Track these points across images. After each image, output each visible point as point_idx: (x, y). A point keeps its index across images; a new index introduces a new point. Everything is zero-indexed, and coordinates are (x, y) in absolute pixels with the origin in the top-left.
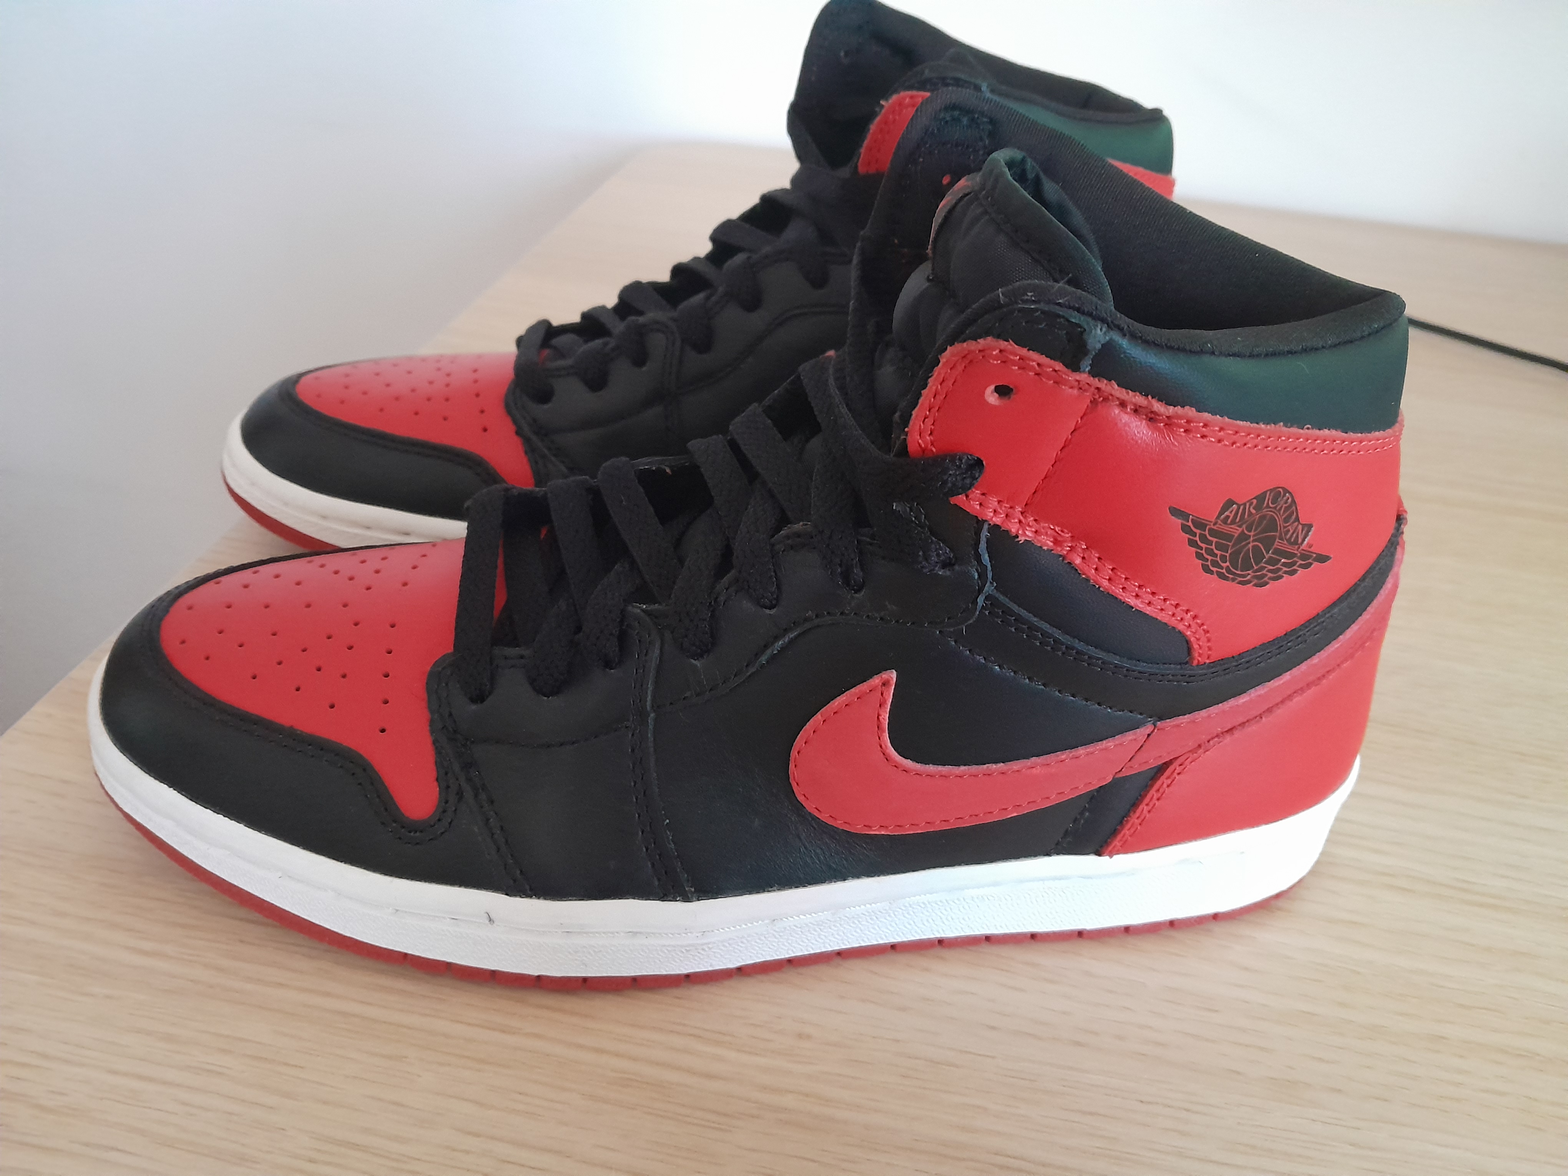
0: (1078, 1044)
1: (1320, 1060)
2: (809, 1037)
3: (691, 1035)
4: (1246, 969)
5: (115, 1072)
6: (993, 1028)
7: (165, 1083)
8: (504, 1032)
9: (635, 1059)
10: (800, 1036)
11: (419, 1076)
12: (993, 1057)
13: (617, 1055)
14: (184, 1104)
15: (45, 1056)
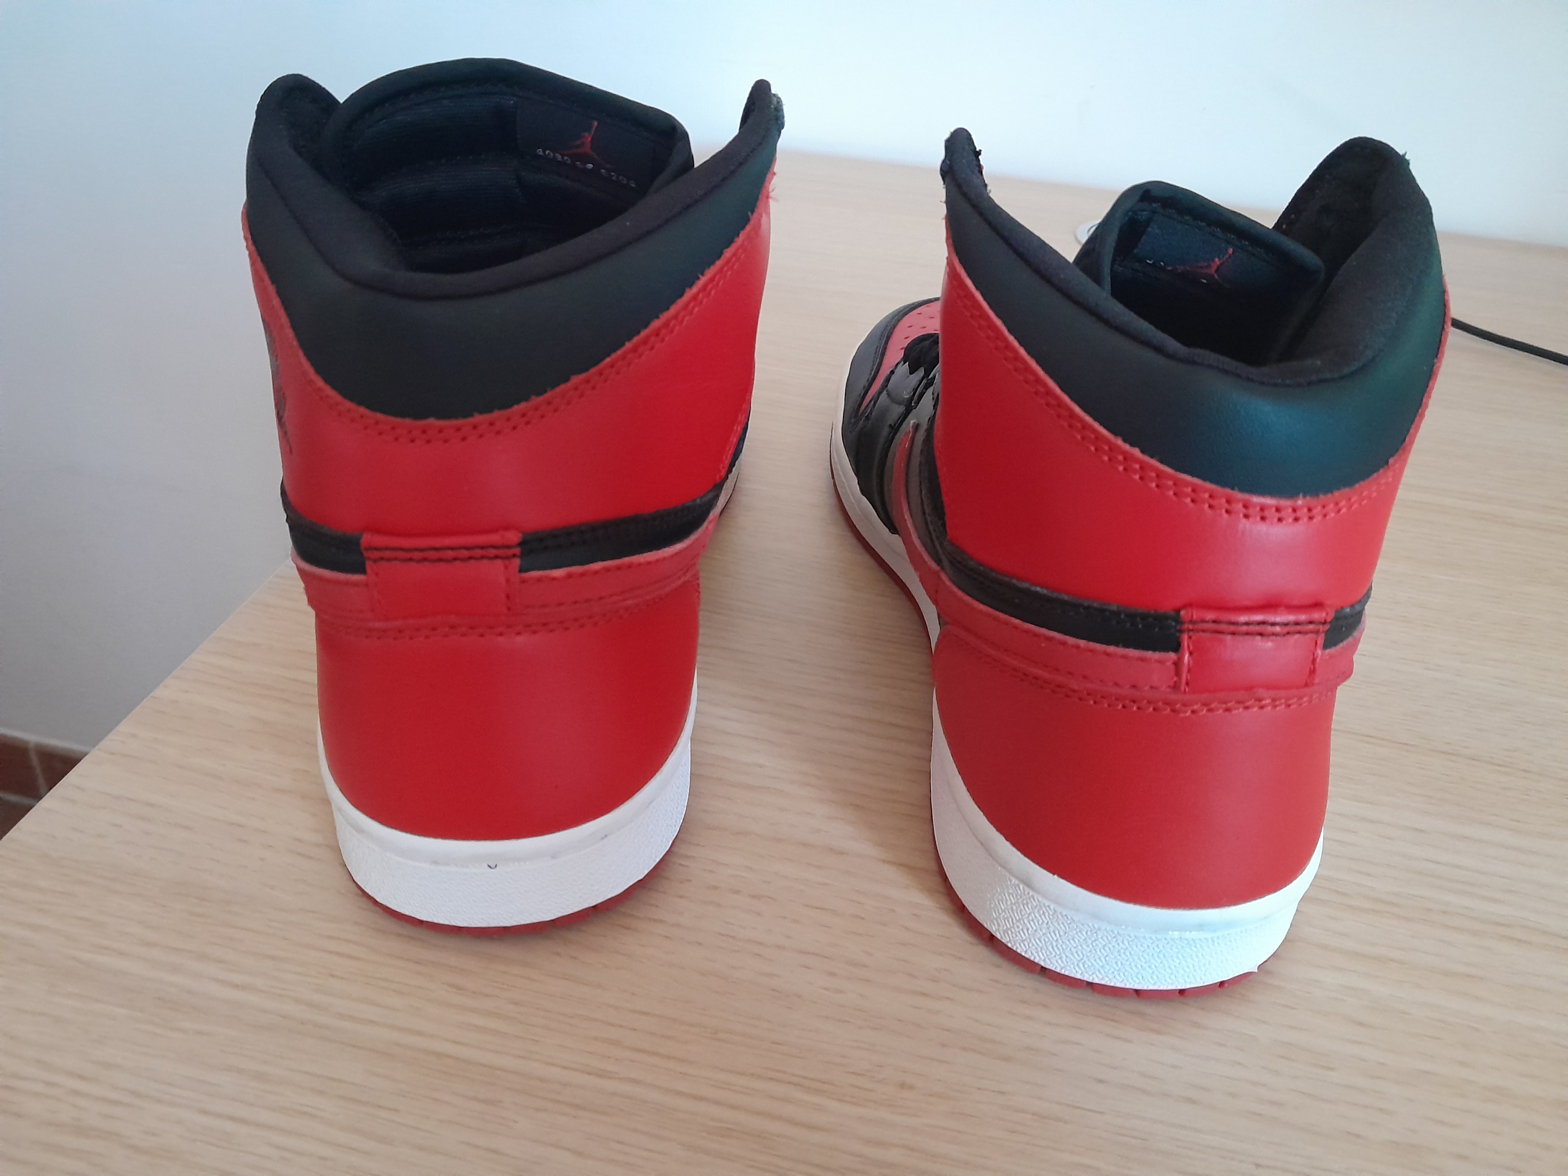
0: (1190, 1101)
1: (1442, 1123)
2: (911, 1087)
3: (790, 1083)
4: (1361, 1024)
5: (205, 1112)
6: (1100, 1081)
7: (258, 1125)
8: (600, 1076)
9: (733, 1107)
10: (903, 1086)
11: (515, 1122)
12: (1102, 1113)
13: (717, 1103)
14: (278, 1147)
15: (136, 1094)
